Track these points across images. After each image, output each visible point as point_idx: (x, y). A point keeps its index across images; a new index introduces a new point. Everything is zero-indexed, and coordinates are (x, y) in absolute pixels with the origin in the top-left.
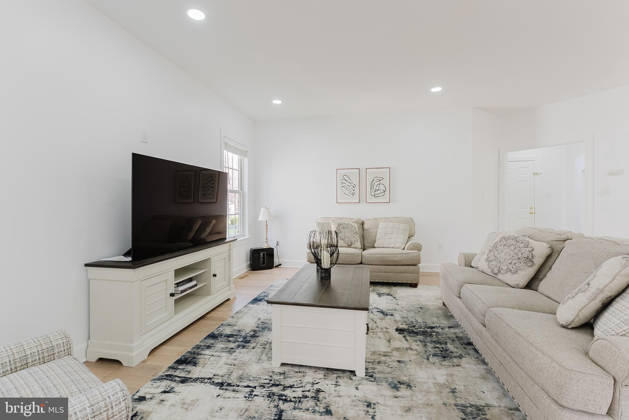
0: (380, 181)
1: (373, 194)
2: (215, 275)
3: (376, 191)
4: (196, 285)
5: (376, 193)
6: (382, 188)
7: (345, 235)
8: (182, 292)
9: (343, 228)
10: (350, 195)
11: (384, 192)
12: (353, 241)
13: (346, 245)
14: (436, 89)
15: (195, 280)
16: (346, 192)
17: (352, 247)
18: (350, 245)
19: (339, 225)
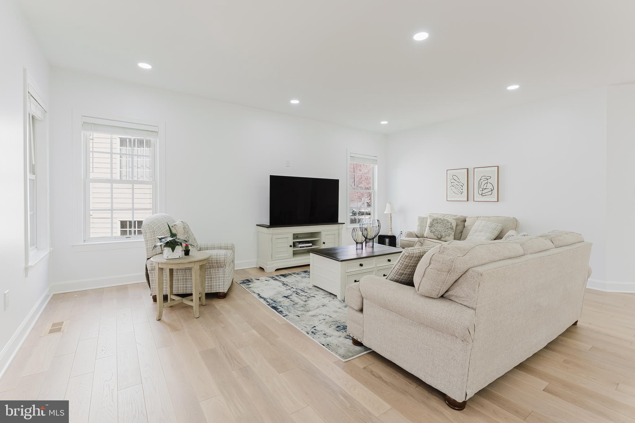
0: (487, 179)
1: (480, 193)
2: (324, 243)
3: (483, 189)
4: (311, 246)
5: (484, 192)
6: (490, 186)
7: (437, 229)
8: (301, 247)
9: (437, 223)
10: (458, 193)
11: (492, 190)
12: (444, 234)
13: (435, 237)
14: (513, 87)
15: (311, 243)
16: (455, 190)
17: (441, 240)
18: (440, 238)
19: (434, 220)
